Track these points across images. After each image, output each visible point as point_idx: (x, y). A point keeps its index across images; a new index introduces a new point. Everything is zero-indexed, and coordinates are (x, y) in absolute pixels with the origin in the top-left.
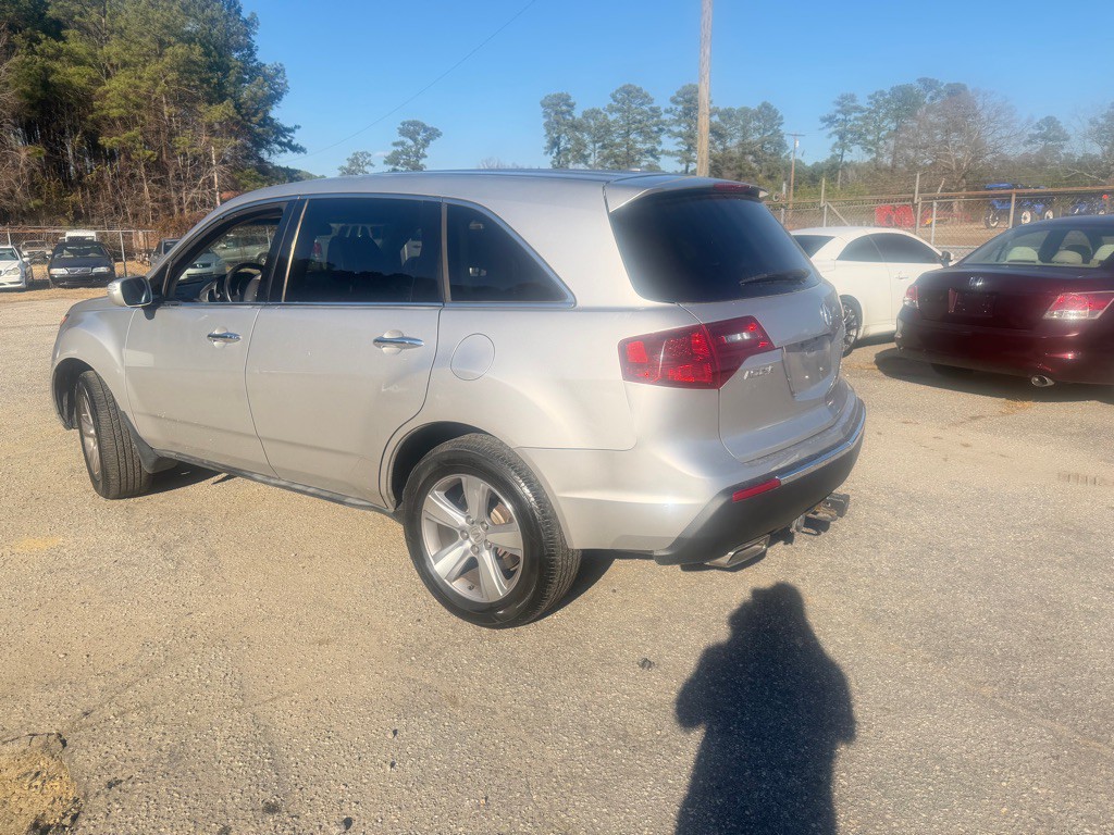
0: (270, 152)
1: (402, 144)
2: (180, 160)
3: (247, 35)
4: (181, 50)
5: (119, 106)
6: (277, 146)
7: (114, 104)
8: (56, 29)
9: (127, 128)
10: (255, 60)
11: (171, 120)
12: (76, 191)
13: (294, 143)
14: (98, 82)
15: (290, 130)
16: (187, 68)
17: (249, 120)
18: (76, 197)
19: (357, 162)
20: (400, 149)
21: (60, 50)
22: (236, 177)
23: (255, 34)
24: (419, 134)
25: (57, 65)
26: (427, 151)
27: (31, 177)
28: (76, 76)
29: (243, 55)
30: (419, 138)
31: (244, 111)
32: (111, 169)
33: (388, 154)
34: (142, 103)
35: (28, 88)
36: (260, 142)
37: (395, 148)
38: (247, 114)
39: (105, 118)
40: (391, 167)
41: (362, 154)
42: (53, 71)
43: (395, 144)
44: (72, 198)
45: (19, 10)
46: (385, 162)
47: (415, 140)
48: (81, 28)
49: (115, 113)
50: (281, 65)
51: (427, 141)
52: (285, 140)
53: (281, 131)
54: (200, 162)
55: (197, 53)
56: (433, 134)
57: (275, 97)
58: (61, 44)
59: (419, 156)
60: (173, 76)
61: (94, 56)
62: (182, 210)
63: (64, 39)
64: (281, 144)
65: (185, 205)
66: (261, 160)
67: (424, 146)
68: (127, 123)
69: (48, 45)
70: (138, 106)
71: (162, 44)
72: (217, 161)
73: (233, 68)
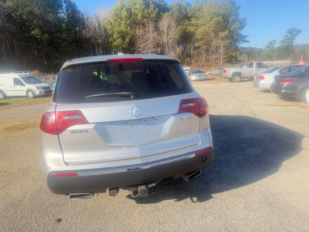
0: (239, 43)
1: (287, 36)
2: (213, 48)
3: (236, 11)
4: (216, 19)
5: (200, 36)
6: (241, 41)
7: (199, 35)
8: (189, 18)
9: (201, 41)
10: (238, 18)
11: (212, 38)
12: (188, 58)
13: (246, 40)
14: (196, 30)
15: (246, 36)
16: (218, 23)
17: (233, 35)
18: (188, 59)
19: (272, 43)
20: (286, 38)
21: (189, 23)
22: (227, 51)
23: (239, 10)
24: (294, 32)
25: (188, 27)
26: (296, 38)
27: (179, 55)
28: (191, 29)
29: (235, 17)
30: (294, 33)
31: (231, 33)
32: (196, 51)
33: (282, 40)
34: (206, 34)
35: (181, 34)
36: (236, 41)
37: (284, 38)
38: (232, 33)
39: (197, 39)
40: (282, 44)
41: (273, 41)
42: (187, 29)
43: (284, 37)
44: (187, 60)
45: (183, 15)
46: (280, 43)
47: (292, 34)
48: (195, 17)
49: (199, 37)
50: (245, 18)
51: (296, 34)
52: (244, 39)
53: (243, 37)
54: (218, 48)
55: (220, 19)
56: (299, 32)
57: (242, 27)
58: (190, 22)
59: (292, 39)
60: (214, 26)
61: (197, 23)
62: (212, 61)
63: (191, 21)
64: (242, 41)
65: (213, 59)
66: (236, 46)
67: (295, 36)
68: (202, 39)
69: (187, 22)
70: (204, 35)
71: (212, 18)
72: (223, 47)
73: (230, 21)
